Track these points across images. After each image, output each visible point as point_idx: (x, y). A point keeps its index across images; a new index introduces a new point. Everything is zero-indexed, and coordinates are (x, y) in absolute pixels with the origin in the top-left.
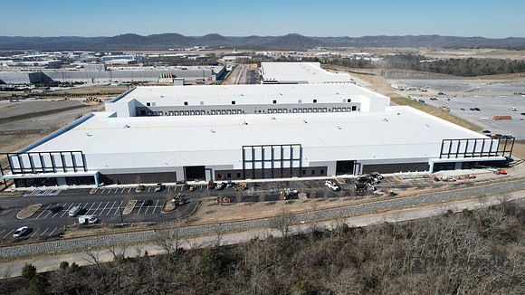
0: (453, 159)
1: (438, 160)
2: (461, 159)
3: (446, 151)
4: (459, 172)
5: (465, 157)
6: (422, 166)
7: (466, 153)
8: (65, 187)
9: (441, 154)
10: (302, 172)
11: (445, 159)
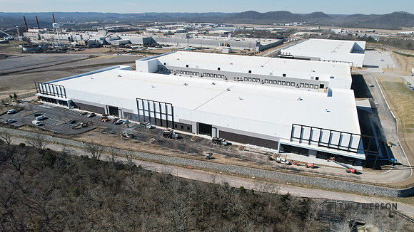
0: (305, 145)
1: (288, 142)
2: (314, 147)
3: (297, 134)
4: (312, 160)
5: (320, 146)
6: (272, 144)
7: (319, 142)
8: (58, 105)
9: (292, 137)
10: (175, 125)
11: (296, 143)
